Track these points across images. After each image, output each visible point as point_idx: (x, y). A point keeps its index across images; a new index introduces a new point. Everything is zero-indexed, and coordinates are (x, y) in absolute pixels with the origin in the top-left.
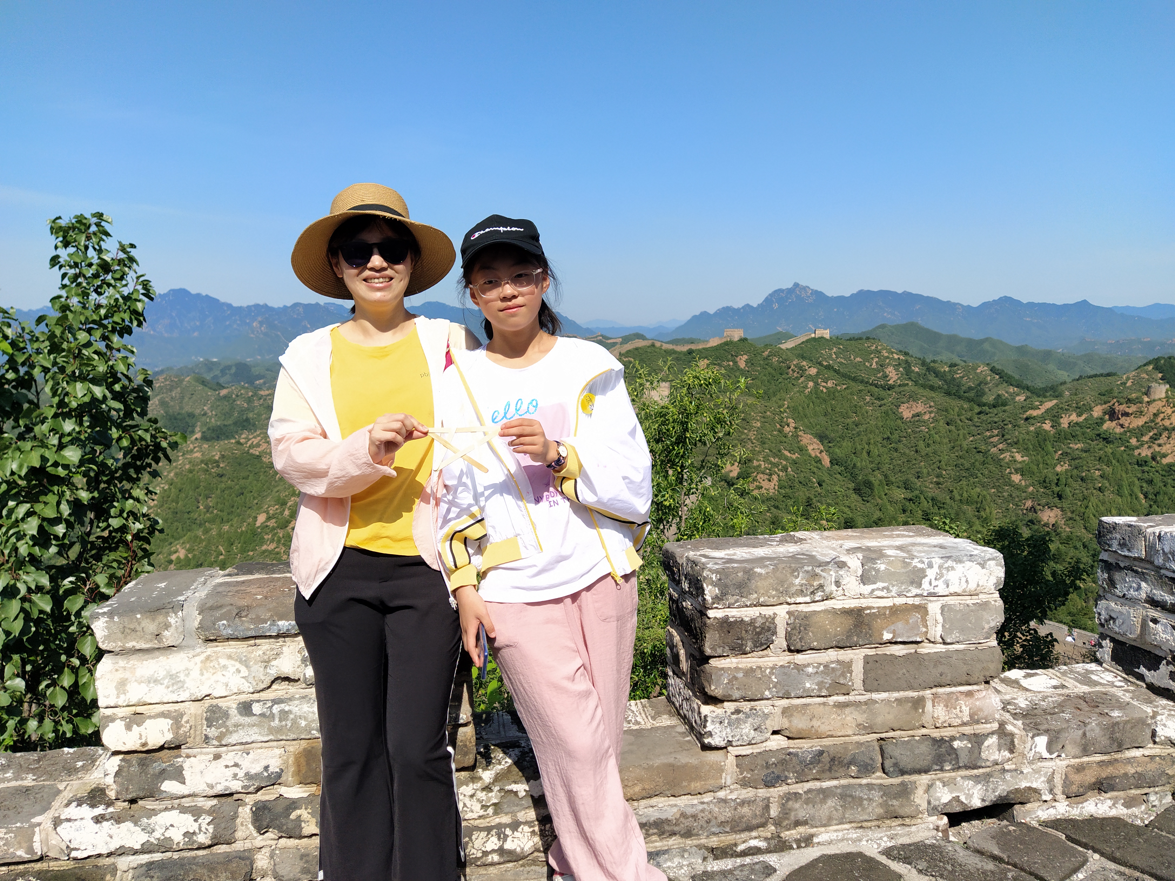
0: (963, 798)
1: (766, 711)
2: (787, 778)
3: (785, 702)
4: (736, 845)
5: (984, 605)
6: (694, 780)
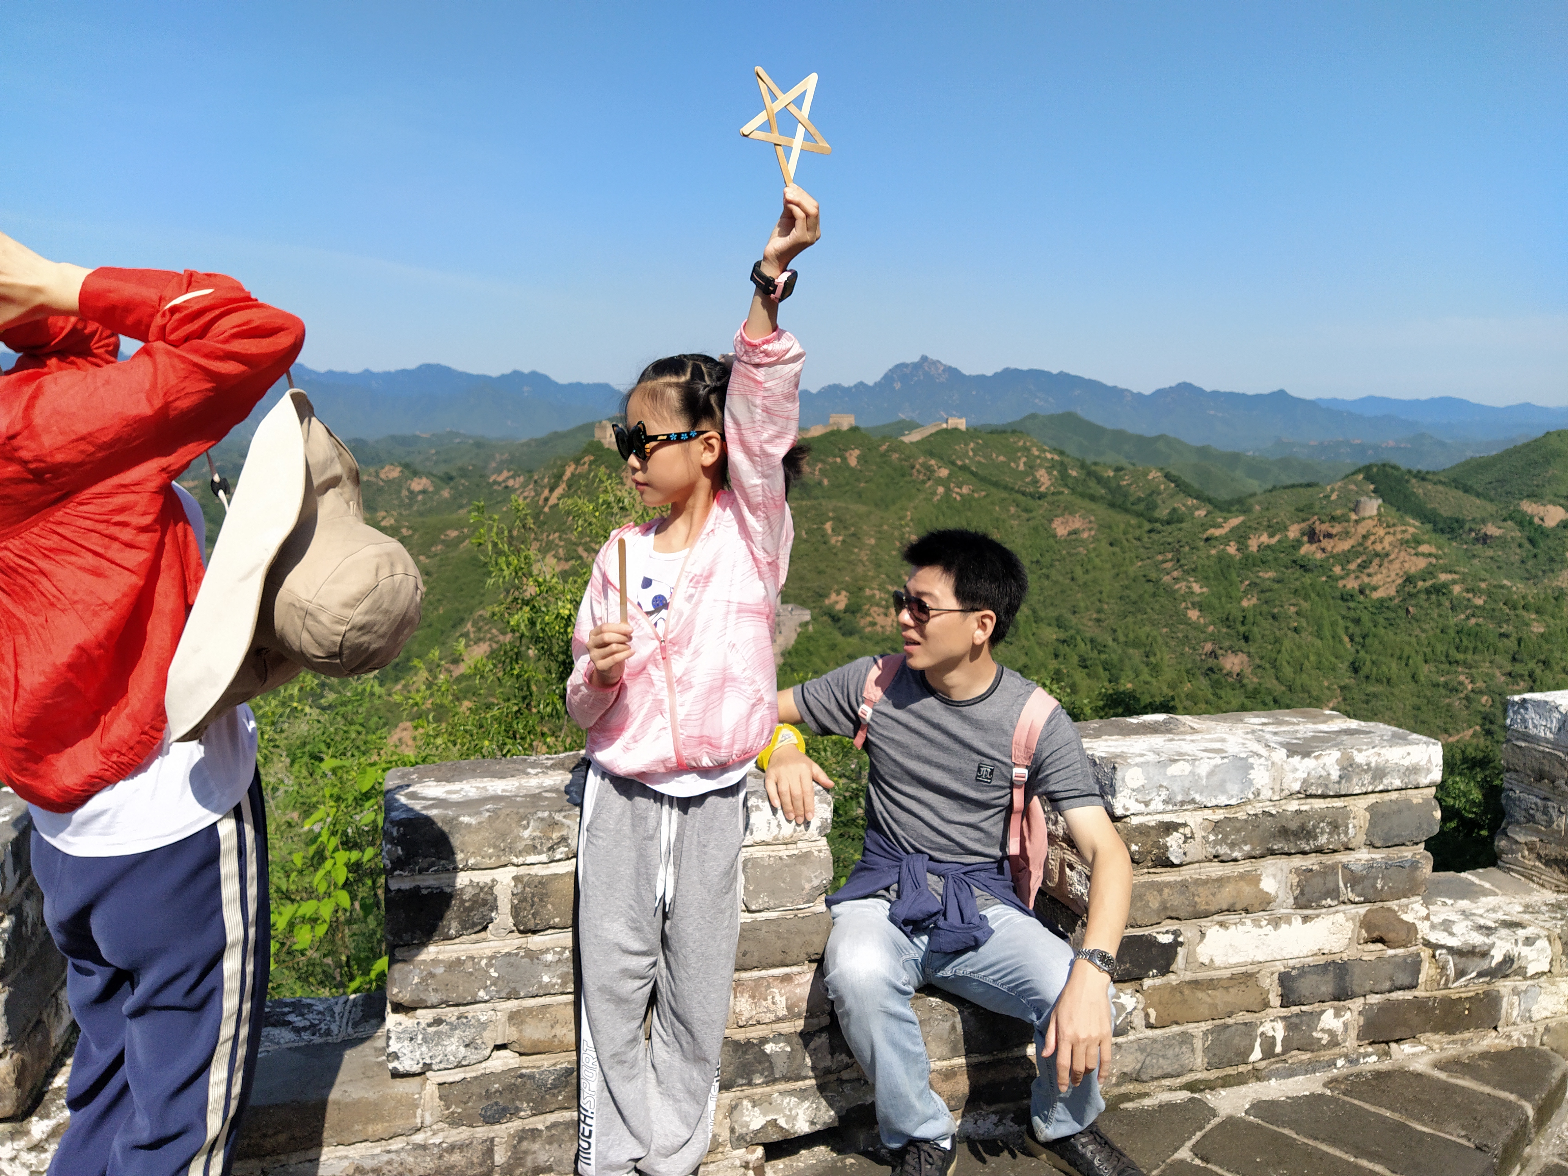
0: (782, 1122)
1: (483, 1019)
2: (518, 1110)
3: (512, 1004)
5: (805, 857)
6: (373, 1121)
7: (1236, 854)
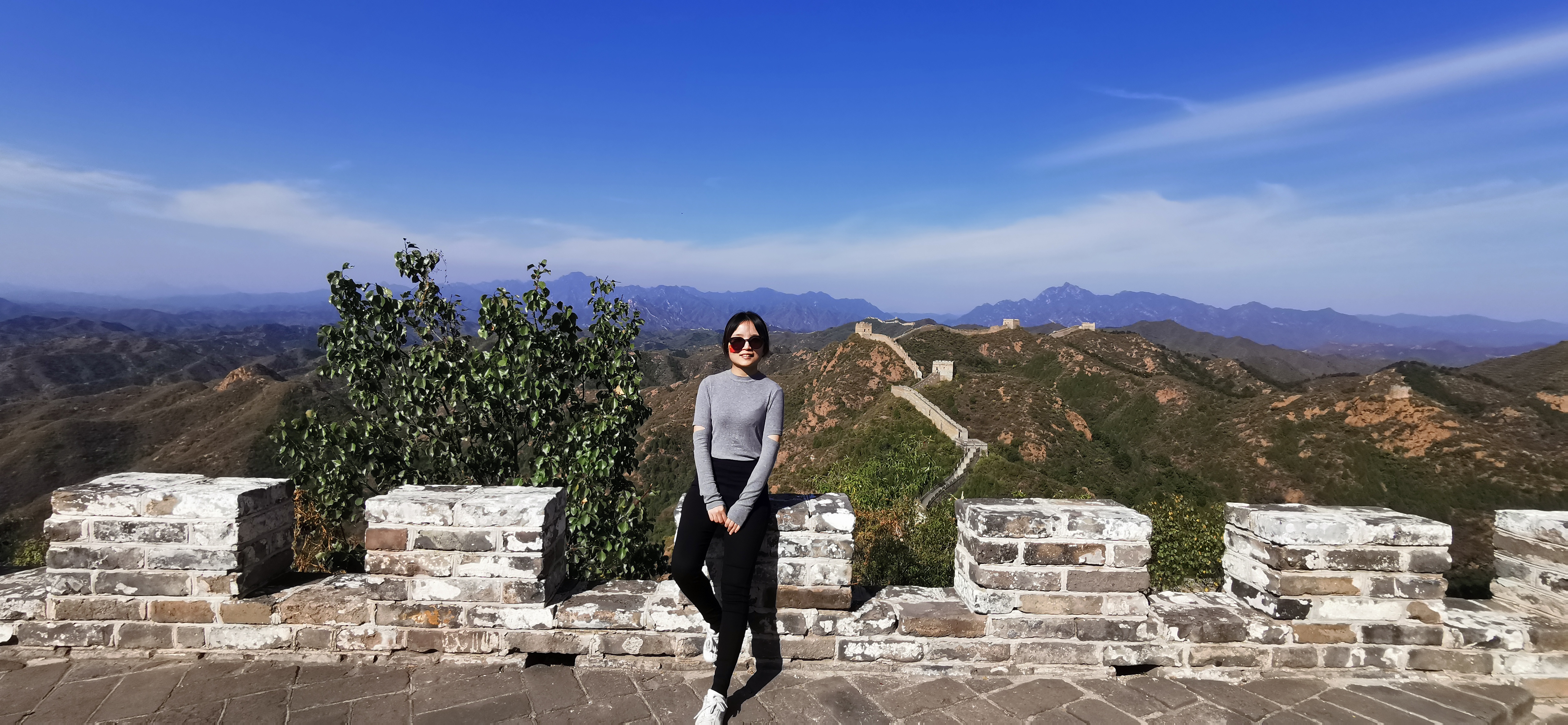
0: (1125, 658)
1: (1010, 597)
2: (1020, 635)
3: (1022, 592)
4: (990, 668)
5: (1140, 548)
6: (967, 629)
7: (1340, 567)
